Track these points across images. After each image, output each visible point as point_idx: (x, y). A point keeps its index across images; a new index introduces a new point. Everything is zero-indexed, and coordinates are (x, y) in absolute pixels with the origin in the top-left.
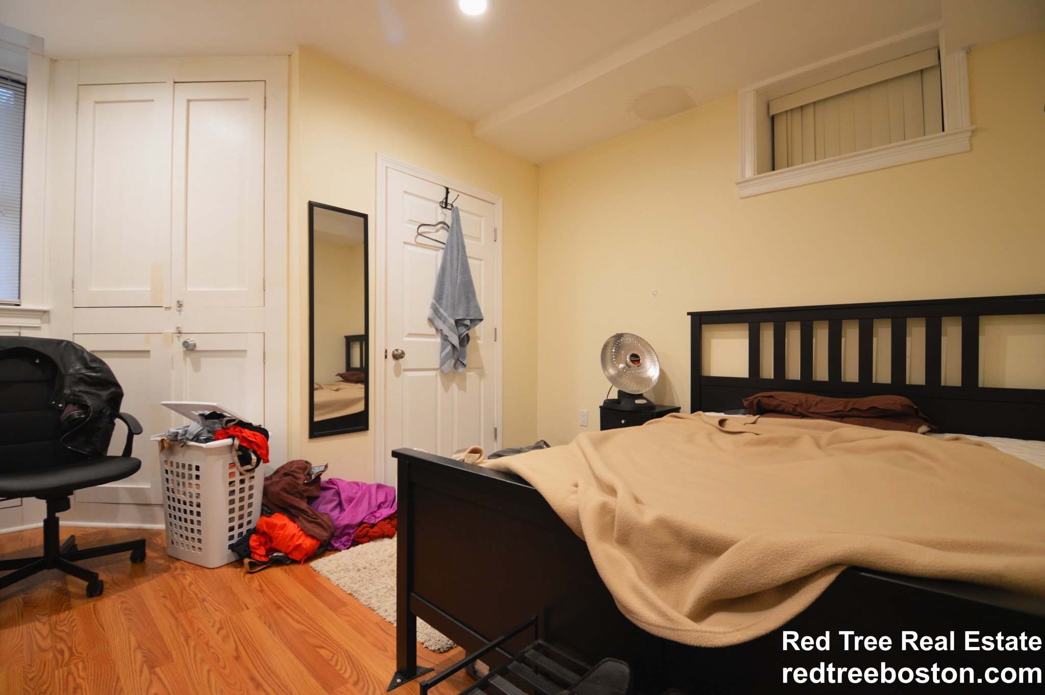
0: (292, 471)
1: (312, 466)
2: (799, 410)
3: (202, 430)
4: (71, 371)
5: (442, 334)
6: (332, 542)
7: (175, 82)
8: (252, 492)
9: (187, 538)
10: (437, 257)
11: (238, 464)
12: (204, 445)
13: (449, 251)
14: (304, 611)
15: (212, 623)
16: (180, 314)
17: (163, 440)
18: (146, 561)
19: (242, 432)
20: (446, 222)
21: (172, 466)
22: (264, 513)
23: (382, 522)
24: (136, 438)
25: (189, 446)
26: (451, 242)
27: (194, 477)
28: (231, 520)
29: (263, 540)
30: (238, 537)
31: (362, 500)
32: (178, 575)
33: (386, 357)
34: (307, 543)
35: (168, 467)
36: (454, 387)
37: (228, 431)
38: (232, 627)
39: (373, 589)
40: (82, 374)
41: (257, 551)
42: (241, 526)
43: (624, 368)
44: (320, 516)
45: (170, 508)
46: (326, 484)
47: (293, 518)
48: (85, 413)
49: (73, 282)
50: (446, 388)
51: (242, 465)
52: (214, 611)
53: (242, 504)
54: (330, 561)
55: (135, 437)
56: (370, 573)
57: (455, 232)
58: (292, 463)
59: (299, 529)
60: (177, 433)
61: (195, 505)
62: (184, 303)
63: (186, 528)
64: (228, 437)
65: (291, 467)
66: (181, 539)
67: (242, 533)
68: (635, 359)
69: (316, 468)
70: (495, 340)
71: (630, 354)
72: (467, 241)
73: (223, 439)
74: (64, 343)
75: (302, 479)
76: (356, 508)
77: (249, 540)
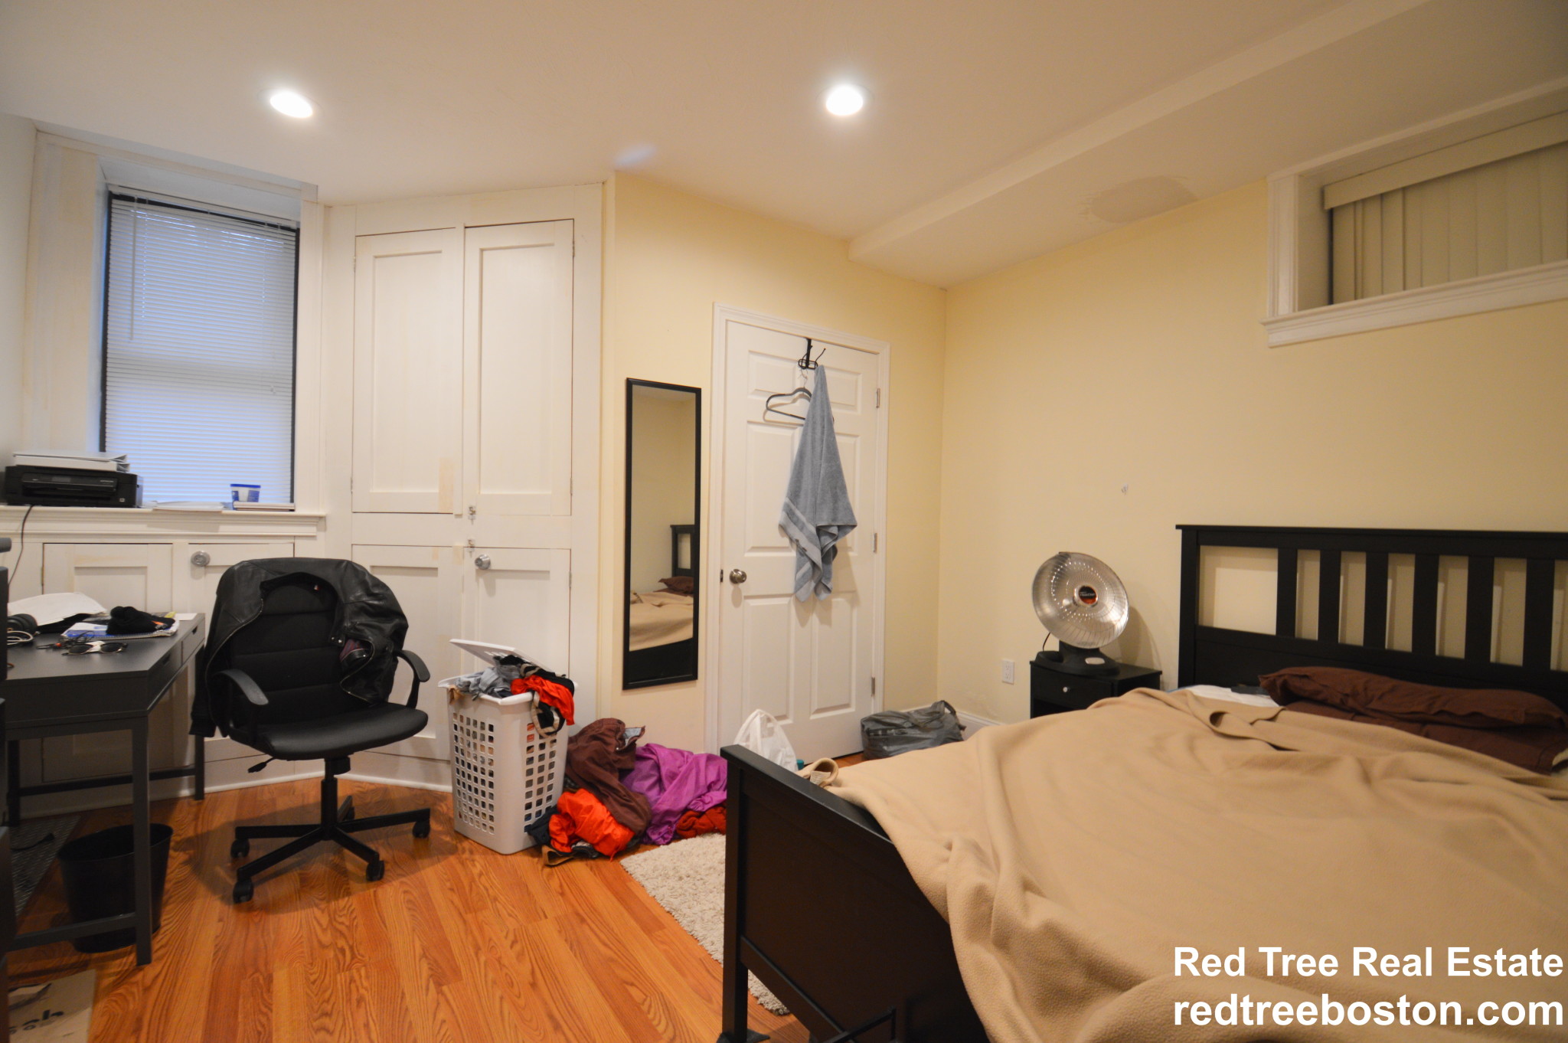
0: (603, 734)
1: (626, 727)
2: (1351, 702)
3: (497, 679)
4: (352, 598)
5: (798, 546)
6: (649, 832)
7: (466, 227)
8: (553, 759)
9: (477, 813)
10: (793, 437)
11: (538, 725)
12: (499, 701)
13: (810, 429)
14: (613, 930)
15: (504, 933)
16: (472, 523)
17: (452, 690)
18: (431, 835)
19: (544, 685)
20: (806, 388)
21: (462, 720)
22: (567, 786)
23: (712, 810)
24: (423, 687)
25: (482, 700)
26: (813, 417)
27: (487, 738)
28: (529, 795)
29: (565, 824)
30: (536, 817)
31: (687, 778)
32: (467, 859)
33: (722, 580)
34: (618, 833)
35: (457, 722)
36: (814, 619)
37: (527, 683)
38: (528, 943)
39: (697, 909)
40: (363, 602)
41: (558, 838)
42: (539, 803)
43: (1068, 607)
44: (634, 796)
45: (458, 773)
46: (643, 751)
47: (602, 799)
48: (366, 652)
49: (352, 482)
50: (803, 621)
51: (543, 726)
52: (507, 916)
53: (541, 775)
54: (645, 860)
55: (422, 685)
56: (694, 884)
57: (818, 402)
58: (601, 722)
59: (609, 813)
60: (469, 683)
61: (487, 773)
62: (477, 510)
63: (476, 800)
64: (527, 690)
65: (600, 728)
66: (470, 813)
67: (540, 812)
68: (1088, 595)
69: (631, 730)
70: (875, 551)
71: (1079, 587)
72: (835, 411)
73: (521, 692)
74: (344, 564)
75: (614, 747)
76: (679, 788)
77: (548, 822)
